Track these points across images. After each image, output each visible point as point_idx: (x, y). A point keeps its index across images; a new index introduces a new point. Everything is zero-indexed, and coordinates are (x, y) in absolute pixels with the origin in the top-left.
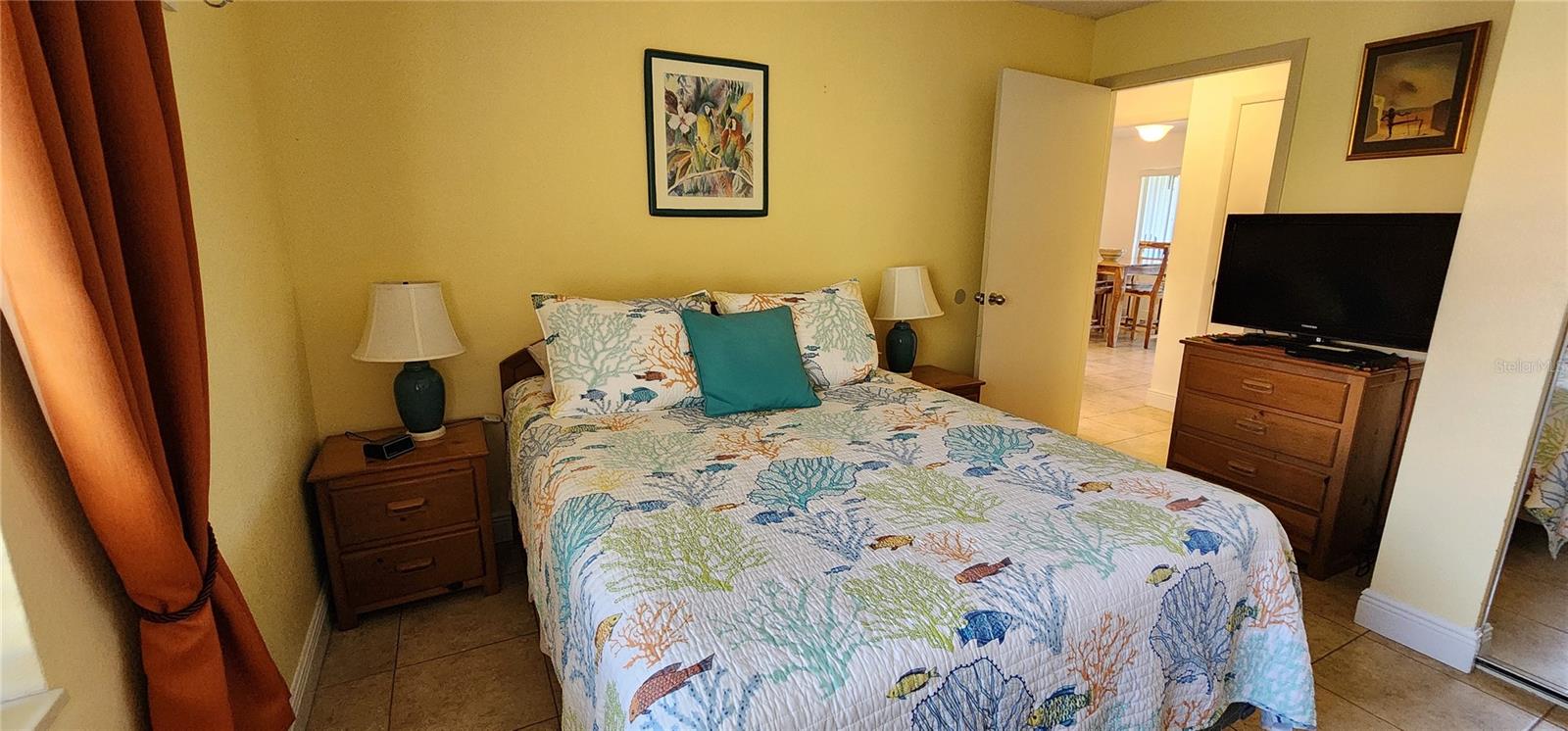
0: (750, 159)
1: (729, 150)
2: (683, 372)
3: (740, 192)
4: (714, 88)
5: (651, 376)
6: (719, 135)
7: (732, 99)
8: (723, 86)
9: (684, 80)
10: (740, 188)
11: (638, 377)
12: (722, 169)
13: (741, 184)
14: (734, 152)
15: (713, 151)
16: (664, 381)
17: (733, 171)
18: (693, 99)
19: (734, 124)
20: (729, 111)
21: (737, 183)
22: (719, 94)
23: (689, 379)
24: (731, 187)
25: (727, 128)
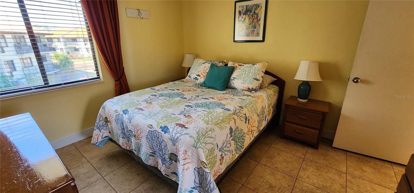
0: (259, 25)
1: (254, 24)
2: (204, 76)
3: (256, 35)
4: (251, 7)
5: (199, 75)
6: (251, 20)
7: (256, 9)
8: (253, 6)
9: (243, 7)
10: (256, 34)
11: (196, 75)
12: (251, 29)
13: (256, 33)
14: (255, 24)
15: (249, 25)
16: (200, 77)
17: (254, 30)
18: (245, 11)
19: (256, 16)
20: (255, 13)
21: (255, 33)
22: (252, 9)
23: (204, 78)
24: (254, 34)
25: (254, 17)
